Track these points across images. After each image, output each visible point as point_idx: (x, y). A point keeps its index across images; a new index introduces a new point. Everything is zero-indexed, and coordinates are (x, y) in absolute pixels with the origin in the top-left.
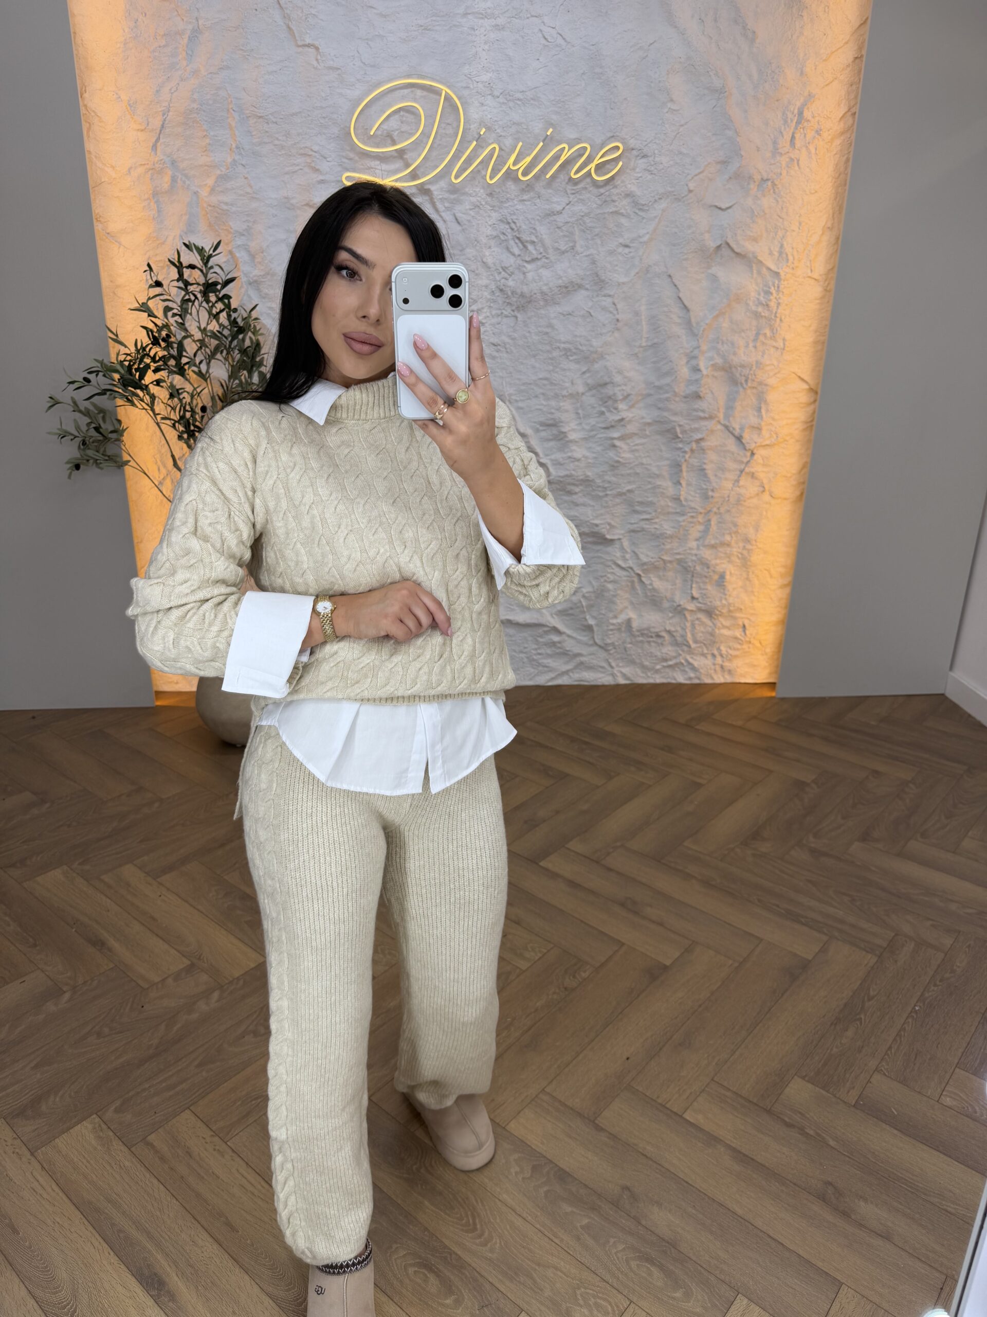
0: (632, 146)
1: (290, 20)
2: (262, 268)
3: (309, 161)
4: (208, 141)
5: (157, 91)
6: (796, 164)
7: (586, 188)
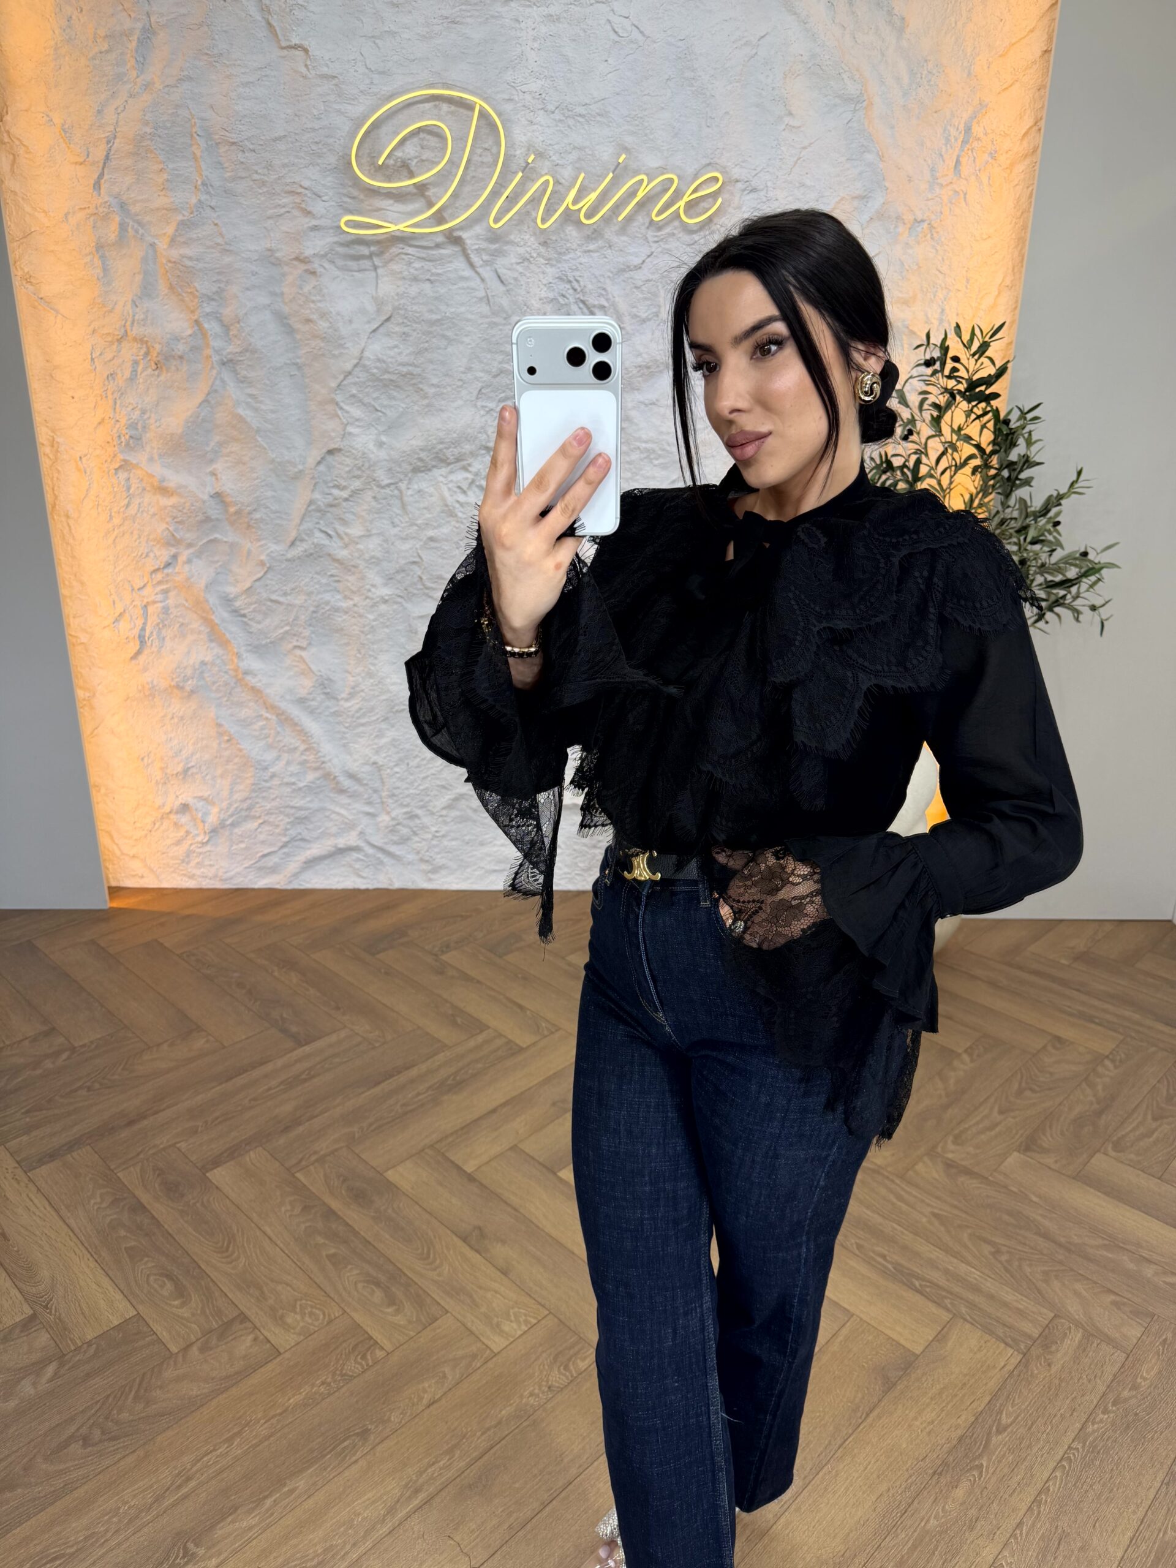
0: (735, 177)
1: (269, 13)
2: (239, 342)
3: (296, 201)
4: (165, 176)
5: (99, 112)
6: (963, 200)
7: (673, 234)
